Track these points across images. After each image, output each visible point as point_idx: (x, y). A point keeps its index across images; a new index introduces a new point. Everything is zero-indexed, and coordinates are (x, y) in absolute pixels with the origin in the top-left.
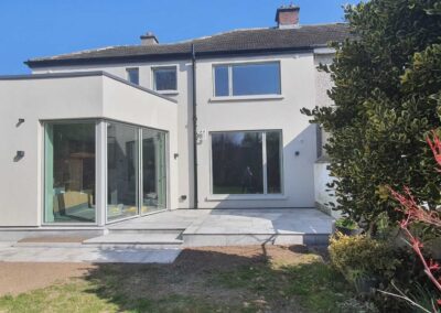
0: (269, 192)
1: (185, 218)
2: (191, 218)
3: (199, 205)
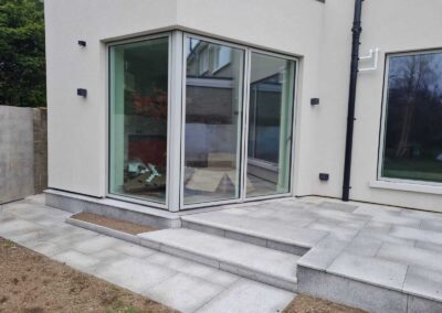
1: (318, 219)
2: (329, 221)
3: (352, 194)
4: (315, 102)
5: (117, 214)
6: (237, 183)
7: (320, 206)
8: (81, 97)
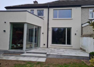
0: (67, 44)
1: (46, 50)
2: (47, 50)
3: (48, 47)
4: (43, 33)
5: (13, 52)
6: (33, 47)
7: (45, 49)
8: (4, 32)
